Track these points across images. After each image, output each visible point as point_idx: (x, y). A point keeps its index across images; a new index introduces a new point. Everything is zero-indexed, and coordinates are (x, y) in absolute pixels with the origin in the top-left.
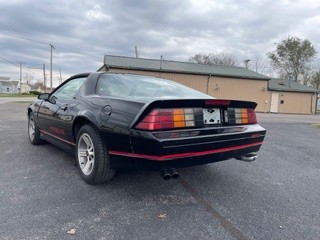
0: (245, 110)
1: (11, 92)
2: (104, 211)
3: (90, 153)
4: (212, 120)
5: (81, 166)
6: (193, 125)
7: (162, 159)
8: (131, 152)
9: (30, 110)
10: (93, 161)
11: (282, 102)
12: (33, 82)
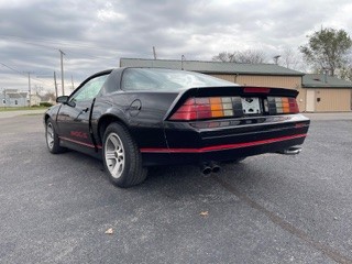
0: (286, 99)
1: (19, 105)
2: (140, 211)
3: (120, 154)
4: (251, 110)
5: (110, 169)
6: (231, 114)
7: (201, 151)
8: (166, 147)
9: (47, 117)
10: (123, 162)
11: (319, 100)
12: (44, 93)
